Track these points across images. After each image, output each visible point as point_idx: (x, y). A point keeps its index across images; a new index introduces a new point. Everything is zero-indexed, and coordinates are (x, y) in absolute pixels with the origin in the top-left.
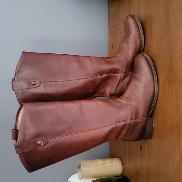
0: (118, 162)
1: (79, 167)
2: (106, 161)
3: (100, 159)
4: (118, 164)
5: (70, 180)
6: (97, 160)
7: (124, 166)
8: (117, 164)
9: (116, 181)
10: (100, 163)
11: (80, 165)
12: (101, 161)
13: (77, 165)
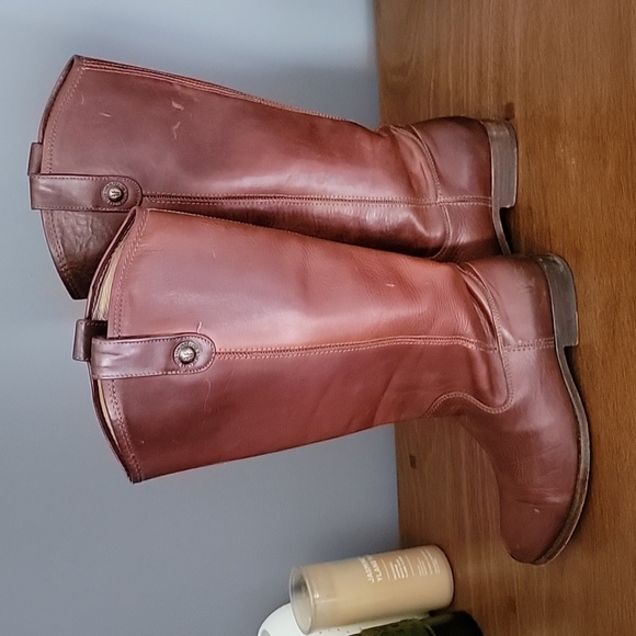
0: (435, 562)
1: (300, 587)
2: (394, 563)
3: (370, 558)
4: (438, 571)
5: (265, 631)
6: (363, 561)
7: (459, 576)
8: (433, 569)
9: (433, 632)
10: (375, 574)
11: (302, 578)
12: (375, 564)
13: (292, 581)
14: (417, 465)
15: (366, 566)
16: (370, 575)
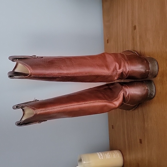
0: (118, 154)
1: (80, 160)
2: (107, 154)
3: (100, 153)
4: (119, 157)
6: (98, 153)
8: (117, 156)
10: (101, 157)
11: (81, 158)
13: (78, 159)
14: (114, 128)
15: (99, 155)
16: (100, 157)
